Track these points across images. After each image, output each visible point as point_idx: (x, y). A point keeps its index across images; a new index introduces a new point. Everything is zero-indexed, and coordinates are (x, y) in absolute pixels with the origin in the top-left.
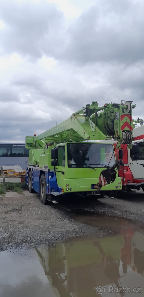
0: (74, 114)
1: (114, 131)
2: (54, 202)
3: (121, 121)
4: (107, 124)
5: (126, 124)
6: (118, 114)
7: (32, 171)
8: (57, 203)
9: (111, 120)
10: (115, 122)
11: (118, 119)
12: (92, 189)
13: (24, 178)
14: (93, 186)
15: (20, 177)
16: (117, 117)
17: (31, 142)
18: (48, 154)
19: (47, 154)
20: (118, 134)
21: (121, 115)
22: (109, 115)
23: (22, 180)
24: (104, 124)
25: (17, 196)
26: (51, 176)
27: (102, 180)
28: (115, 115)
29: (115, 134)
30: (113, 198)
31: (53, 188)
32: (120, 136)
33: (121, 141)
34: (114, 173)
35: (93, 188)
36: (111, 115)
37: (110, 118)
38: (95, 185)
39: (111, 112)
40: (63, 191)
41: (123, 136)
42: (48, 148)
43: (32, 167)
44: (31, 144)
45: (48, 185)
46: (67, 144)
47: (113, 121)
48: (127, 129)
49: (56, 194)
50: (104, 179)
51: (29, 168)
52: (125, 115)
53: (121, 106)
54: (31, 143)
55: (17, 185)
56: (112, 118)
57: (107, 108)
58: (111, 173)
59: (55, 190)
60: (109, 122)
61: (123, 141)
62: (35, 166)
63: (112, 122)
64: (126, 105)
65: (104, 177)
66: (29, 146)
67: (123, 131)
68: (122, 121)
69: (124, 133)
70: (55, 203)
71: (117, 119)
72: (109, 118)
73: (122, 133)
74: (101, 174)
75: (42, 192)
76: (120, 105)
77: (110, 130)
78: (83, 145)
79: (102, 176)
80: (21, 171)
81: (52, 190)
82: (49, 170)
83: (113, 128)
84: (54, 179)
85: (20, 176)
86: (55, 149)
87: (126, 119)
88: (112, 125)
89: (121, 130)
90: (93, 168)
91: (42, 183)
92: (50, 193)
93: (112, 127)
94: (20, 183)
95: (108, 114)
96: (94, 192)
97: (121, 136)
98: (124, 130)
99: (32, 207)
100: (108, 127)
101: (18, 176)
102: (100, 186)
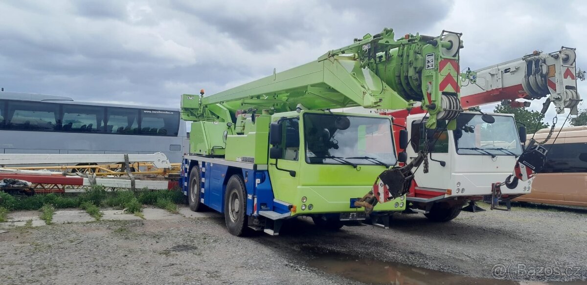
0: (334, 53)
1: (421, 92)
2: (270, 232)
3: (440, 72)
4: (406, 77)
5: (448, 80)
6: (433, 57)
7: (201, 166)
8: (277, 234)
9: (415, 68)
10: (426, 73)
11: (432, 68)
12: (350, 208)
13: (176, 181)
14: (353, 201)
15: (166, 179)
16: (429, 64)
17: (192, 107)
18: (255, 132)
19: (250, 133)
20: (433, 98)
21: (439, 60)
22: (411, 58)
23: (170, 186)
24: (399, 76)
25: (170, 218)
26: (259, 180)
27: (381, 190)
28: (424, 60)
29: (424, 99)
30: (383, 226)
31: (264, 204)
32: (436, 103)
33: (439, 112)
34: (410, 178)
35: (352, 206)
36: (416, 59)
37: (414, 65)
38: (359, 199)
39: (416, 53)
40: (295, 211)
41: (443, 103)
42: (253, 120)
43: (200, 160)
44: (192, 111)
45: (253, 198)
46: (305, 114)
47: (419, 72)
48: (449, 89)
49: (274, 216)
50: (385, 188)
51: (191, 160)
52: (446, 61)
53: (440, 43)
54: (192, 109)
55: (164, 194)
56: (419, 65)
57: (415, 43)
58: (404, 176)
59: (269, 208)
60: (411, 72)
61: (444, 113)
62: (210, 156)
63: (417, 72)
64: (449, 39)
65: (385, 184)
66: (188, 115)
67: (444, 93)
68: (442, 72)
69: (444, 97)
70: (273, 235)
71: (430, 68)
72: (411, 64)
73: (442, 98)
74: (378, 178)
75: (230, 211)
76: (438, 40)
77: (411, 89)
78: (339, 117)
79: (380, 182)
80: (168, 165)
81: (262, 207)
82: (255, 166)
83: (420, 86)
84: (265, 186)
85: (167, 176)
86: (278, 123)
87: (448, 69)
88: (417, 80)
89: (440, 90)
90: (355, 166)
91: (232, 193)
92: (258, 212)
93: (417, 83)
94: (168, 191)
95: (408, 56)
96: (355, 214)
97: (438, 104)
98: (445, 91)
99: (215, 241)
100: (408, 84)
101: (160, 176)
102: (374, 201)
